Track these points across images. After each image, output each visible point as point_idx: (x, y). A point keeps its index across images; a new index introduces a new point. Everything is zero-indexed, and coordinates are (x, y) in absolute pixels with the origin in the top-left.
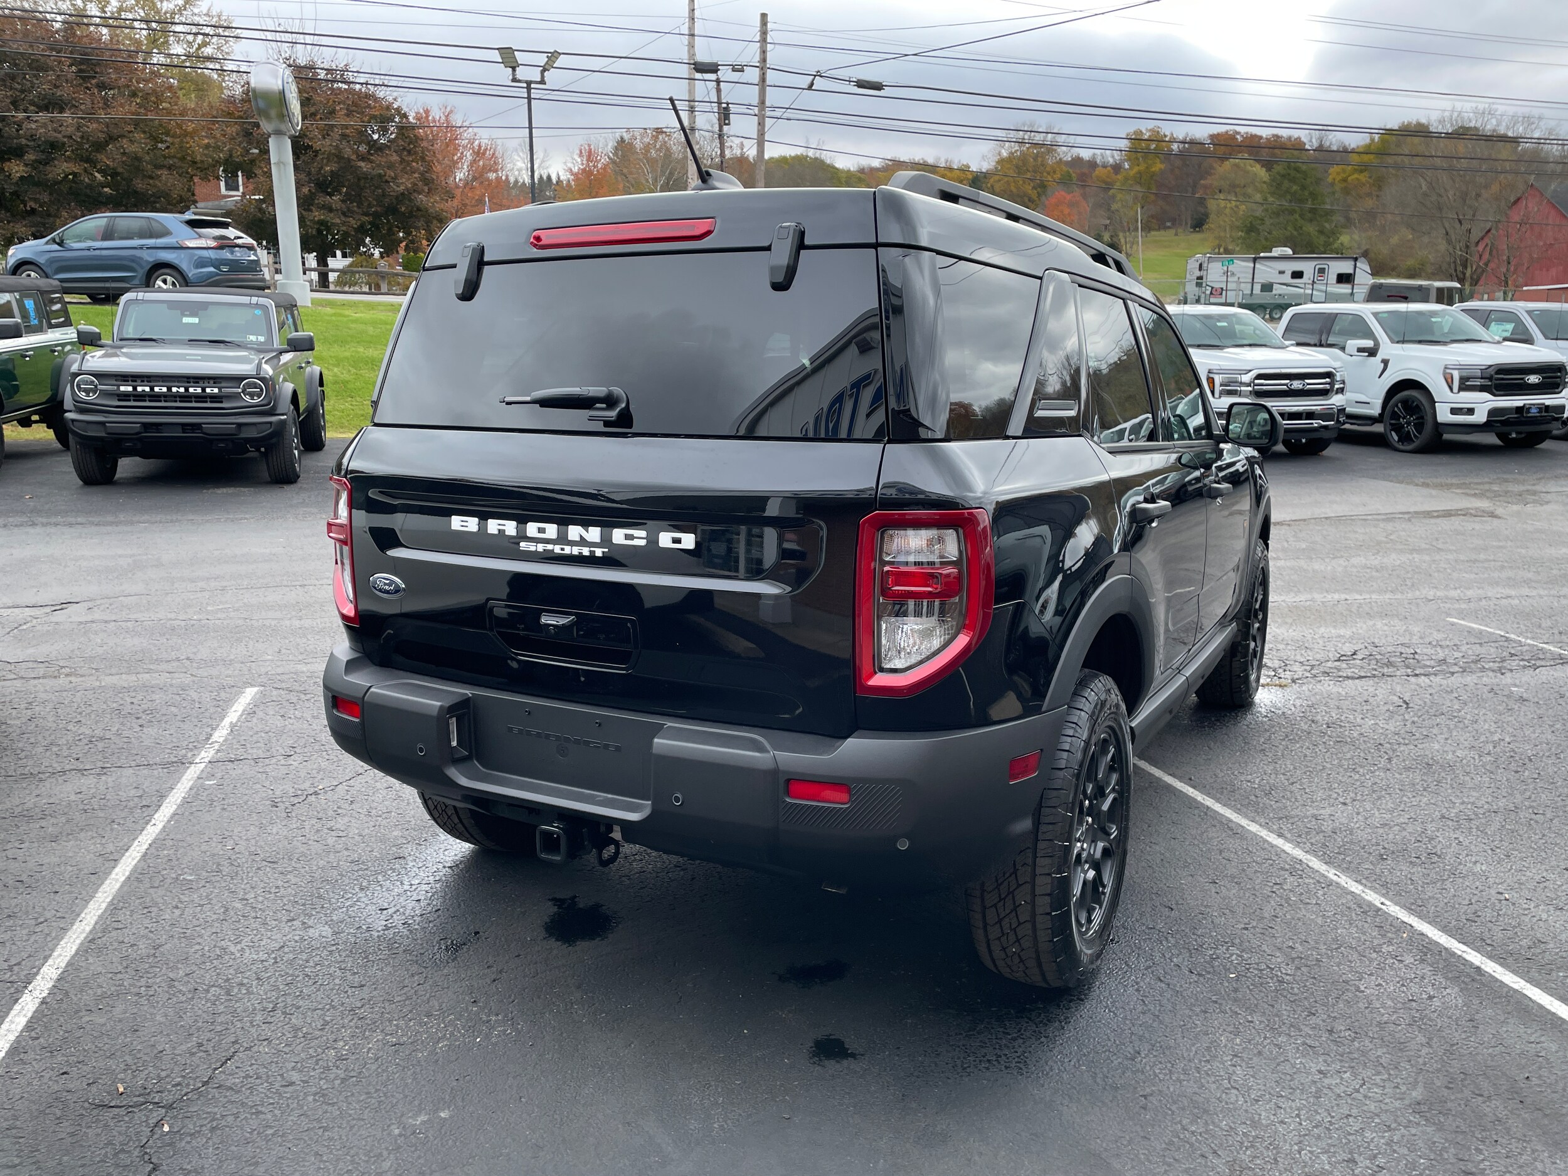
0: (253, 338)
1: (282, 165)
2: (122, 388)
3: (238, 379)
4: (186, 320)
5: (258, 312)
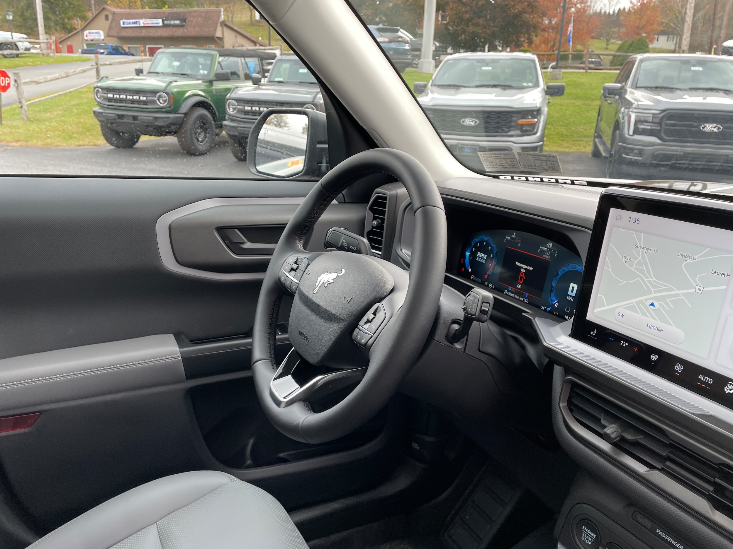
2: (246, 108)
3: (301, 104)
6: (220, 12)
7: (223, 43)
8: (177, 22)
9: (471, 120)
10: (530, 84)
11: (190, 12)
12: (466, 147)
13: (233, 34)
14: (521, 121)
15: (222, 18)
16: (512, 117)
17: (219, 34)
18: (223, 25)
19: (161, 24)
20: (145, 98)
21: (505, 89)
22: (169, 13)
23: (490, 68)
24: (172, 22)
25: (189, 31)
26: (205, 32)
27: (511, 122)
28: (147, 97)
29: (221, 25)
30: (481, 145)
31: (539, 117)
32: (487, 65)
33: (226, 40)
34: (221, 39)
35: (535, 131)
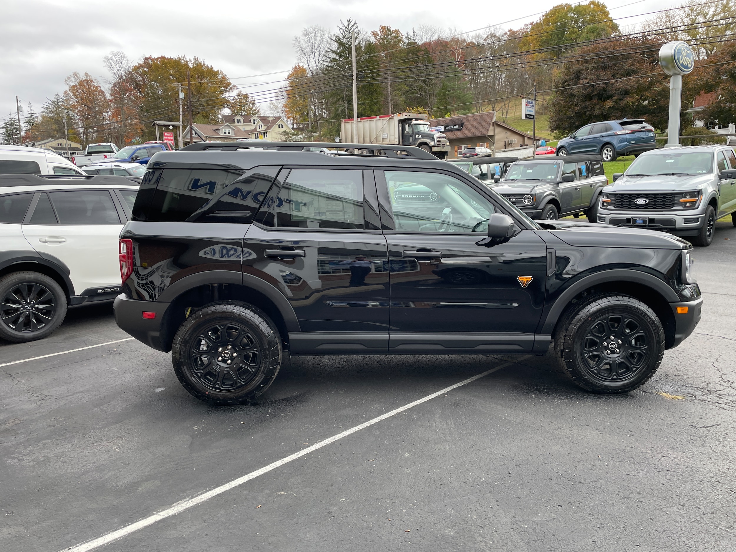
0: (550, 177)
1: (674, 90)
3: (522, 195)
4: (528, 171)
5: (556, 166)
6: (494, 114)
7: (494, 140)
8: (457, 127)
9: (643, 199)
10: (704, 171)
11: (467, 118)
12: (638, 219)
13: (503, 131)
14: (682, 200)
15: (495, 119)
16: (675, 197)
17: (490, 133)
18: (495, 124)
19: (443, 130)
20: (423, 197)
21: (679, 176)
22: (450, 120)
23: (673, 161)
24: (452, 127)
25: (466, 133)
26: (479, 132)
27: (674, 200)
28: (424, 196)
29: (493, 125)
30: (650, 218)
31: (699, 196)
32: (671, 158)
33: (496, 137)
34: (492, 137)
35: (696, 206)
